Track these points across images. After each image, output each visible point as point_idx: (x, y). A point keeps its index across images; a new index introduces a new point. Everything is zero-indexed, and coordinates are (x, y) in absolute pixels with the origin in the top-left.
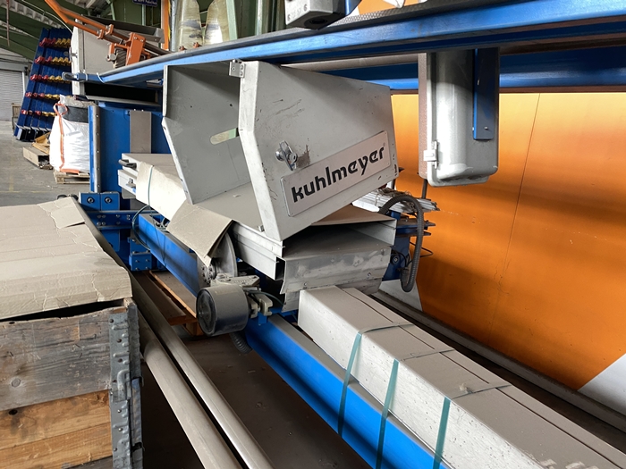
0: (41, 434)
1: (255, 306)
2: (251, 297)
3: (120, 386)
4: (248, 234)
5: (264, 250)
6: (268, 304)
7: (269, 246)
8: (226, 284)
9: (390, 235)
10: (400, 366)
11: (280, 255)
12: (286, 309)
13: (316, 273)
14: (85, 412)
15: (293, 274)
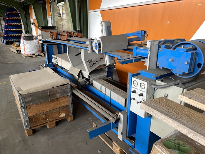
0: (61, 101)
1: (86, 83)
2: (85, 82)
3: (70, 95)
4: (83, 72)
5: (86, 74)
6: (88, 82)
7: (87, 74)
8: (81, 80)
9: (107, 70)
10: (106, 88)
11: (89, 75)
12: (91, 83)
13: (95, 77)
14: (66, 98)
15: (91, 78)
